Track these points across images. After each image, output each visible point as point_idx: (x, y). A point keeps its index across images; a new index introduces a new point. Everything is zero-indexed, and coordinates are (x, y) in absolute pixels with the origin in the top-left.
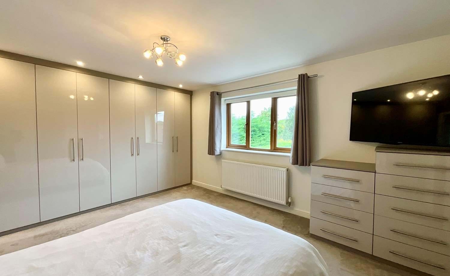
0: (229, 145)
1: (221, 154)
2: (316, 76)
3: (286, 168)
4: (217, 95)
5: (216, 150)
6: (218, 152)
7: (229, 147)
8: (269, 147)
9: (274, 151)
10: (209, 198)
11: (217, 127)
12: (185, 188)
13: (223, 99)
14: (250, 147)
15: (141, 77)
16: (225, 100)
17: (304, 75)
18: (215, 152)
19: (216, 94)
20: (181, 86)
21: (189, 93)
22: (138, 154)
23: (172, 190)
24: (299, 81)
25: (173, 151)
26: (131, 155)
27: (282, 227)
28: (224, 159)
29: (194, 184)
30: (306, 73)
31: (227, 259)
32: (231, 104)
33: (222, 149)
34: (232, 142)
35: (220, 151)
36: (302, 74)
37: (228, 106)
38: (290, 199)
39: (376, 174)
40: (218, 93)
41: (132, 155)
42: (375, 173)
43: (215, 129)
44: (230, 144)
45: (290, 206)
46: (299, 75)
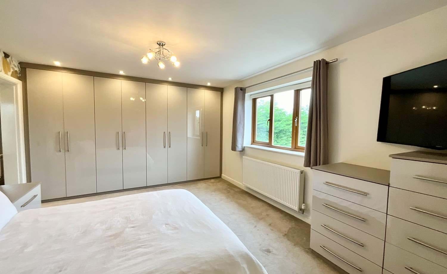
0: (254, 142)
1: (243, 150)
2: (336, 60)
3: (299, 170)
4: (240, 91)
5: (237, 146)
6: (240, 148)
7: (254, 143)
8: (290, 146)
9: (296, 150)
10: (229, 192)
11: (240, 123)
12: (212, 180)
13: (247, 95)
14: (273, 144)
15: (170, 79)
16: (251, 95)
17: (320, 61)
18: (237, 147)
19: (240, 89)
20: (209, 84)
21: (220, 90)
22: (170, 147)
23: (201, 181)
24: (314, 69)
25: (202, 145)
26: (163, 147)
27: (284, 234)
28: (246, 155)
29: (223, 178)
30: (322, 58)
31: (151, 246)
32: (257, 99)
33: (244, 145)
34: (257, 139)
35: (242, 147)
36: (317, 61)
37: (254, 101)
38: (304, 205)
39: (390, 188)
40: (241, 89)
41: (165, 147)
42: (389, 186)
43: (237, 125)
44: (255, 140)
45: (303, 214)
46: (315, 62)
